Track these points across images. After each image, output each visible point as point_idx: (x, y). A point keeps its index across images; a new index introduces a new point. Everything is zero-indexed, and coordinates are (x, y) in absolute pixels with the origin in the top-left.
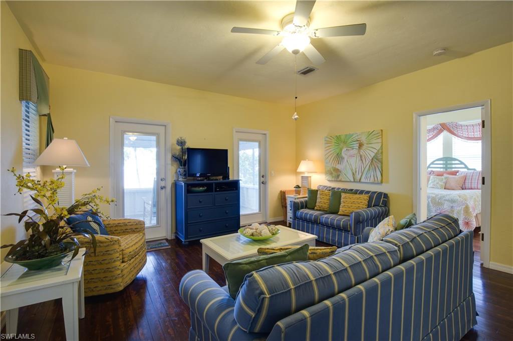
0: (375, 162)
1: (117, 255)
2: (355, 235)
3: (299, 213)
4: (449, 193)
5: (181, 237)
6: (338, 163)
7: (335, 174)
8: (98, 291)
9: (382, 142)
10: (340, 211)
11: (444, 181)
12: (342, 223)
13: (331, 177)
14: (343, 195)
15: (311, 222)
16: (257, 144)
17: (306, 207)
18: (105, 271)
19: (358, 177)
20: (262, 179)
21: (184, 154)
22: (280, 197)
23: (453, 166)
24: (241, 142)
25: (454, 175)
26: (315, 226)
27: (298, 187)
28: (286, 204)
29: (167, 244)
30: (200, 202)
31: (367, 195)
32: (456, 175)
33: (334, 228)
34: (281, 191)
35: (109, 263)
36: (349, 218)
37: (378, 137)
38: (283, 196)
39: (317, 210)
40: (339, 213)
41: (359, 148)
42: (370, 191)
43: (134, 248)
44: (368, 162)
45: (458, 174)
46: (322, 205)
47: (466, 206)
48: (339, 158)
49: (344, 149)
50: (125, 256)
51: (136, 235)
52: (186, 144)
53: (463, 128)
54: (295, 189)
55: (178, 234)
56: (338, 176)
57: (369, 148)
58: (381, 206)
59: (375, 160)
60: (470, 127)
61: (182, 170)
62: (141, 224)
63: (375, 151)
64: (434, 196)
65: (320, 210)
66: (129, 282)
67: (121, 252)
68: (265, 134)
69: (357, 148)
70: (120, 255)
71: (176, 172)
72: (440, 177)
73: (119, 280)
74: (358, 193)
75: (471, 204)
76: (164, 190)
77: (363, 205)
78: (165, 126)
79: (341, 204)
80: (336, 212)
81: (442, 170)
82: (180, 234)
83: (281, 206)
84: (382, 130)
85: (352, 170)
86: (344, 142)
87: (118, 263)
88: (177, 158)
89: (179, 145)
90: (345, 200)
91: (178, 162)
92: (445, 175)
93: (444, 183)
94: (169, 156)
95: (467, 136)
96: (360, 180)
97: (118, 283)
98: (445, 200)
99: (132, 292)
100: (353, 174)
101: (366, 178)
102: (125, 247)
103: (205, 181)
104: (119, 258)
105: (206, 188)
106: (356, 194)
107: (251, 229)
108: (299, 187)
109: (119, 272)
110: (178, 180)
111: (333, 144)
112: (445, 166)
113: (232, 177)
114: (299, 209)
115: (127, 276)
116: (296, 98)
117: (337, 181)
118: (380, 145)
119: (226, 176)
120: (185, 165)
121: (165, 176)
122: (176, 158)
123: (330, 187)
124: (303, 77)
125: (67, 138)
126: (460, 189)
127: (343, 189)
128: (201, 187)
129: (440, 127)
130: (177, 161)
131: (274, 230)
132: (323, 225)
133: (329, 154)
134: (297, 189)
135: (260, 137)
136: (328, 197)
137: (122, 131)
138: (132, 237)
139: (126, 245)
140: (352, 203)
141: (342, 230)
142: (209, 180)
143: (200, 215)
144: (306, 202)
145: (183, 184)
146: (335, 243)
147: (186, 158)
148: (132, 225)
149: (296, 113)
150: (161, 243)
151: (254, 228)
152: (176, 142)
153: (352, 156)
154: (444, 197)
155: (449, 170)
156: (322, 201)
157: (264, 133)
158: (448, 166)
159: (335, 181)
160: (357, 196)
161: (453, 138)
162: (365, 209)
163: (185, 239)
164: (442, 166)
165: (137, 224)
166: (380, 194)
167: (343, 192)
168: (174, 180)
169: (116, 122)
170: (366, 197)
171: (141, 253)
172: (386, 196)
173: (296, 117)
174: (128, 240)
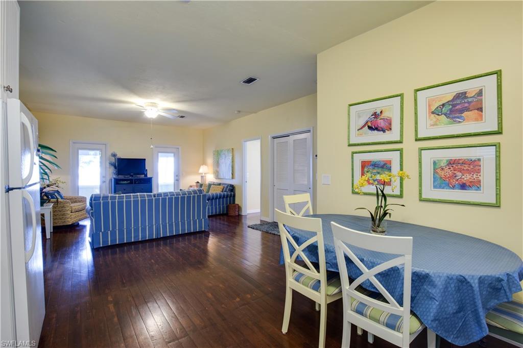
1: (69, 209)
6: (218, 168)
9: (233, 155)
13: (215, 176)
14: (212, 186)
16: (173, 154)
18: (62, 215)
20: (176, 178)
24: (160, 154)
35: (64, 211)
37: (231, 152)
43: (78, 207)
48: (218, 164)
49: (220, 159)
50: (72, 210)
52: (118, 156)
56: (218, 175)
57: (228, 159)
63: (230, 161)
66: (75, 222)
68: (178, 148)
69: (224, 158)
78: (105, 145)
84: (233, 149)
85: (222, 171)
86: (220, 155)
87: (69, 212)
89: (113, 156)
90: (212, 189)
91: (113, 167)
96: (225, 177)
100: (223, 174)
102: (73, 206)
105: (129, 182)
108: (199, 183)
111: (216, 155)
113: (149, 176)
115: (73, 219)
118: (231, 157)
119: (146, 175)
120: (116, 169)
121: (105, 175)
122: (111, 164)
128: (126, 181)
133: (214, 162)
135: (174, 150)
145: (113, 179)
147: (117, 164)
148: (79, 199)
152: (111, 154)
153: (223, 163)
159: (217, 178)
160: (218, 186)
165: (82, 198)
166: (228, 185)
168: (111, 177)
169: (73, 143)
170: (222, 187)
172: (231, 186)
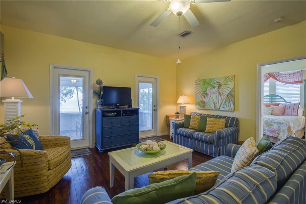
0: (230, 97)
1: (44, 165)
2: (218, 147)
3: (178, 131)
4: (277, 118)
5: (99, 147)
6: (204, 98)
7: (202, 104)
8: (28, 193)
9: (234, 84)
10: (206, 130)
11: (271, 110)
12: (208, 138)
13: (199, 107)
14: (208, 119)
15: (187, 137)
16: (151, 85)
17: (183, 127)
18: (34, 177)
19: (218, 107)
20: (154, 108)
21: (101, 91)
22: (166, 119)
23: (276, 100)
24: (140, 83)
25: (277, 106)
26: (189, 140)
27: (177, 113)
28: (170, 124)
29: (89, 151)
30: (112, 123)
31: (225, 119)
32: (278, 106)
33: (202, 141)
34: (166, 116)
35: (37, 171)
36: (213, 135)
37: (232, 80)
38: (167, 119)
39: (190, 129)
40: (206, 131)
41: (219, 88)
42: (226, 117)
43: (59, 158)
44: (224, 97)
45: (279, 105)
46: (194, 125)
47: (289, 127)
48: (205, 94)
49: (209, 88)
50: (51, 165)
51: (62, 148)
52: (103, 84)
53: (283, 76)
54: (175, 114)
55: (97, 145)
56: (204, 106)
57: (226, 88)
58: (234, 127)
59: (230, 95)
60: (287, 75)
61: (100, 101)
62: (67, 140)
63: (230, 90)
64: (267, 119)
65: (192, 129)
66: (54, 184)
67: (47, 163)
69: (218, 87)
70: (46, 164)
71: (96, 103)
72: (268, 107)
73: (46, 184)
74: (218, 117)
75: (292, 125)
76: (88, 114)
77: (222, 126)
78: (89, 71)
79: (207, 125)
80: (203, 131)
81: (269, 102)
82: (98, 145)
83: (166, 126)
84: (234, 76)
85: (214, 102)
86: (208, 84)
87: (44, 171)
88: (96, 93)
89: (97, 84)
90: (209, 122)
91: (98, 96)
92: (272, 106)
93: (271, 111)
94: (92, 92)
95: (286, 81)
96: (219, 109)
97: (44, 187)
98: (274, 122)
99: (57, 191)
100: (215, 105)
101: (223, 107)
102: (51, 158)
103: (116, 109)
104: (45, 168)
105: (116, 114)
106: (217, 118)
107: (145, 144)
108: (179, 113)
109: (45, 178)
110: (97, 108)
111: (201, 85)
112: (270, 100)
113: (134, 107)
114: (178, 128)
115: (52, 180)
116: (180, 48)
117: (204, 109)
118: (233, 85)
119: (130, 106)
120: (102, 98)
121: (89, 105)
123: (199, 113)
124: (182, 39)
125: (15, 78)
126: (282, 115)
127: (207, 115)
128: (112, 113)
129: (268, 75)
130: (96, 95)
131: (162, 146)
132: (195, 139)
133: (198, 92)
134: (177, 114)
135: (153, 80)
136: (198, 120)
137: (59, 74)
138: (59, 150)
139: (52, 156)
140: (214, 125)
141: (208, 143)
142: (118, 108)
143: (111, 132)
144: (183, 123)
145: (100, 111)
146: (203, 151)
147: (103, 93)
148: (61, 140)
149: (179, 59)
150: (85, 151)
151: (148, 144)
152: (95, 82)
153: (214, 93)
154: (273, 120)
155: (273, 103)
156: (194, 123)
157: (155, 77)
158: (273, 100)
159: (202, 109)
160: (218, 120)
161: (276, 82)
162: (224, 129)
163: (101, 148)
164: (269, 100)
165: (64, 140)
166: (233, 119)
167: (208, 117)
168: (95, 108)
169: (54, 68)
170: (224, 120)
171: (65, 161)
172: (237, 119)
173: (179, 62)
174: (55, 152)
